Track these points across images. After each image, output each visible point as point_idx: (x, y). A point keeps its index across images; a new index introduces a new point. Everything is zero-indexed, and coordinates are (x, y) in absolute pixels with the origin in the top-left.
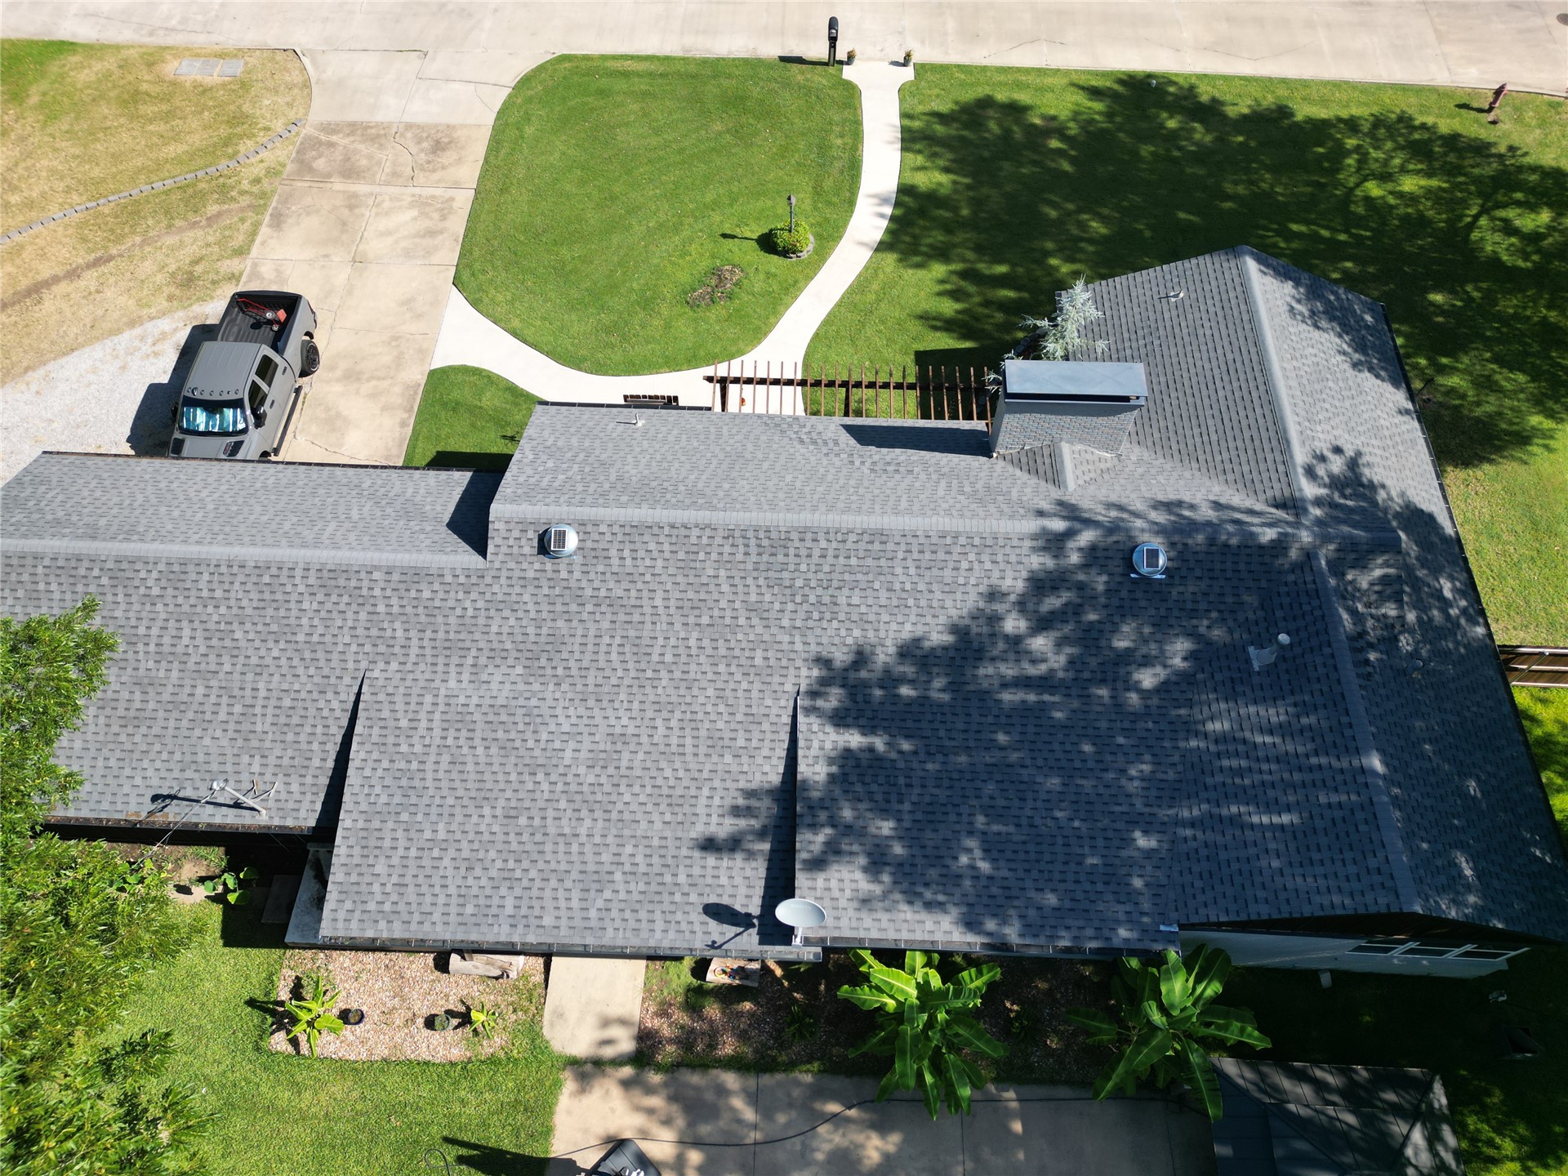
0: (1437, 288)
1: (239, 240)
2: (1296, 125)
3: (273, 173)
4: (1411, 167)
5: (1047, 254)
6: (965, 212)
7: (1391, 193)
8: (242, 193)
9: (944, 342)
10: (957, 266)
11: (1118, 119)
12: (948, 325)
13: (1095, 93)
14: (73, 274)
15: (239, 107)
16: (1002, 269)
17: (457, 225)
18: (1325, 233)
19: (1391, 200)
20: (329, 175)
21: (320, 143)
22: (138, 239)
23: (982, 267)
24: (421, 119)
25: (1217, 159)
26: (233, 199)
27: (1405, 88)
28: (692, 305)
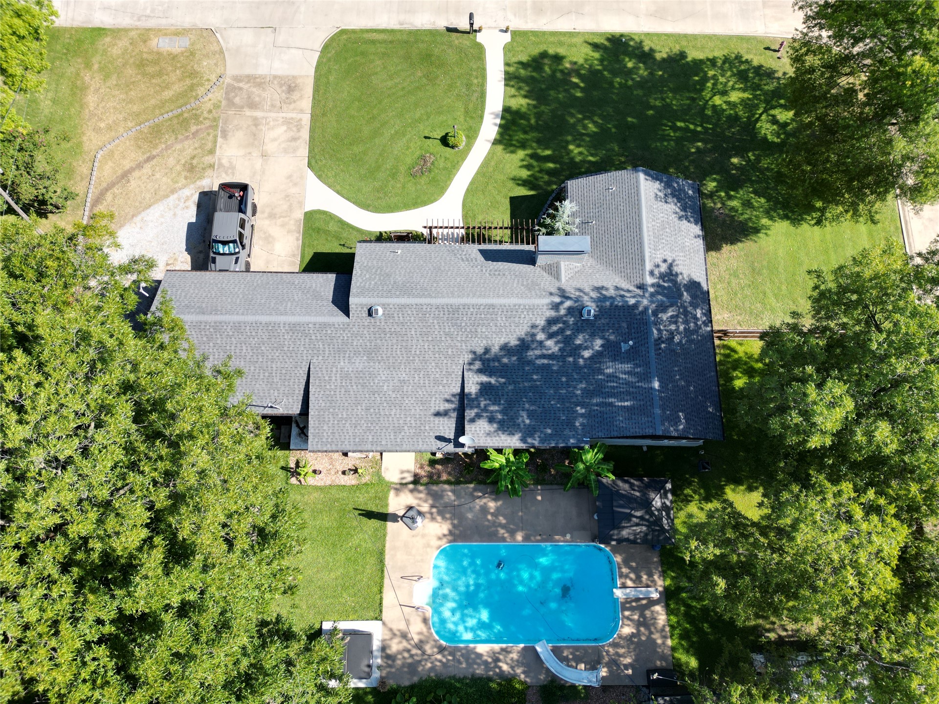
0: (735, 156)
1: (209, 146)
2: (688, 63)
3: (217, 106)
4: (737, 86)
5: (568, 143)
6: (533, 121)
7: (725, 102)
8: (205, 119)
9: (523, 192)
10: (529, 152)
11: (605, 63)
12: (525, 183)
13: (596, 46)
14: (139, 166)
15: (192, 67)
16: (548, 152)
17: (305, 134)
18: (692, 127)
19: (724, 107)
20: (242, 107)
21: (235, 88)
22: (164, 146)
23: (539, 151)
24: (279, 73)
25: (649, 86)
26: (202, 122)
27: (742, 38)
28: (413, 176)
